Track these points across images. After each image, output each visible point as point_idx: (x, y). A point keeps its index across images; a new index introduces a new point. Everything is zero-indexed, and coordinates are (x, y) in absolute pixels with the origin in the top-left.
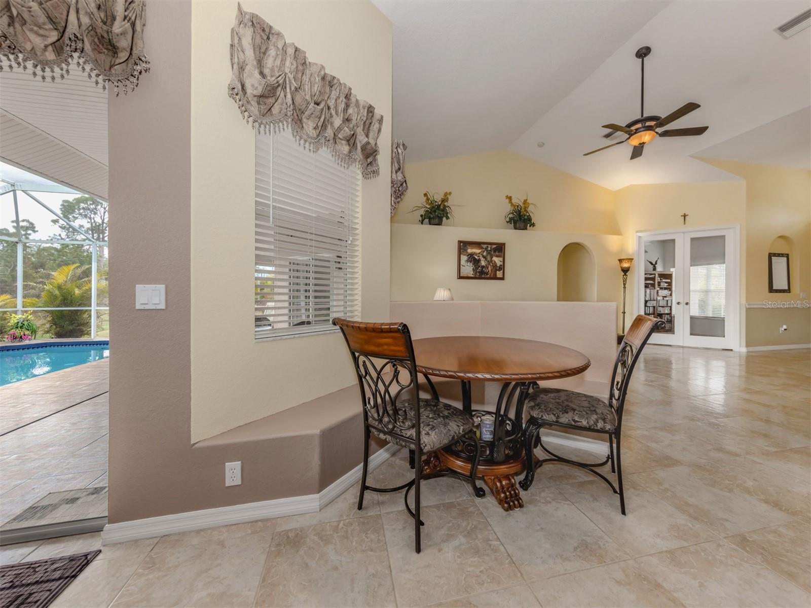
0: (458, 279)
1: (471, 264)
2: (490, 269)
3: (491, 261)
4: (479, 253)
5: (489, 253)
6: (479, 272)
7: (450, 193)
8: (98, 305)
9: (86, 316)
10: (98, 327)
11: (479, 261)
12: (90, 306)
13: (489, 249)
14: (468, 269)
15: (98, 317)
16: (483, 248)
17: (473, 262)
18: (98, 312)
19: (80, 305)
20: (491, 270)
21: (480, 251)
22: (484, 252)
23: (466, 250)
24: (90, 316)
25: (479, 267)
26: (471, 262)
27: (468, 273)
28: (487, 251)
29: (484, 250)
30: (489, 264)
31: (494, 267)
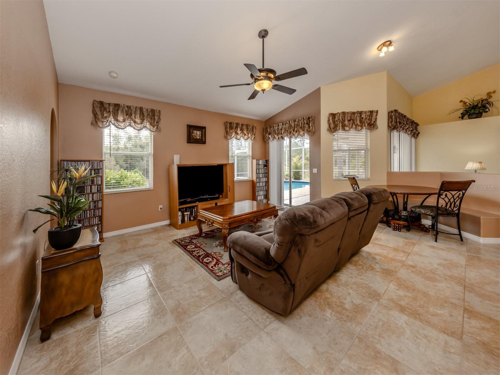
7: (494, 92)
8: (304, 169)
9: (301, 173)
10: (304, 177)
12: (302, 170)
15: (304, 173)
18: (304, 171)
19: (300, 169)
24: (302, 173)
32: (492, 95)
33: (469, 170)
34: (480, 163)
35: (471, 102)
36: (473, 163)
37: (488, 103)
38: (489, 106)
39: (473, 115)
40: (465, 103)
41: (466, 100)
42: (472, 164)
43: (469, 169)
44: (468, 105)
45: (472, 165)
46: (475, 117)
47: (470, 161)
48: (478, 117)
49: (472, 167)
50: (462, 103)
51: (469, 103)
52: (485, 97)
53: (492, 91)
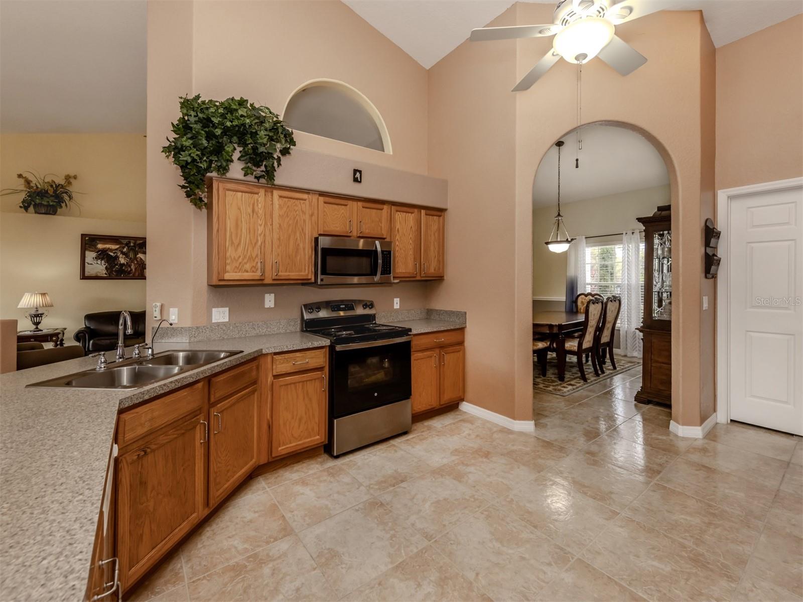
0: (81, 279)
1: (103, 262)
2: (133, 267)
3: (136, 258)
4: (116, 249)
5: (131, 249)
6: (116, 271)
7: (75, 177)
11: (117, 257)
13: (132, 244)
14: (100, 267)
16: (123, 244)
17: (106, 259)
20: (135, 269)
21: (118, 246)
22: (124, 248)
23: (95, 246)
25: (117, 265)
26: (102, 259)
27: (98, 272)
28: (128, 247)
29: (124, 245)
30: (132, 262)
31: (139, 265)
32: (72, 180)
33: (25, 308)
34: (44, 294)
35: (40, 184)
36: (31, 295)
37: (66, 193)
38: (68, 199)
39: (41, 207)
40: (28, 182)
41: (31, 178)
42: (29, 297)
43: (23, 307)
44: (33, 187)
45: (28, 299)
46: (44, 212)
47: (27, 292)
48: (48, 212)
49: (28, 303)
50: (22, 181)
51: (36, 184)
52: (60, 181)
53: (72, 174)
